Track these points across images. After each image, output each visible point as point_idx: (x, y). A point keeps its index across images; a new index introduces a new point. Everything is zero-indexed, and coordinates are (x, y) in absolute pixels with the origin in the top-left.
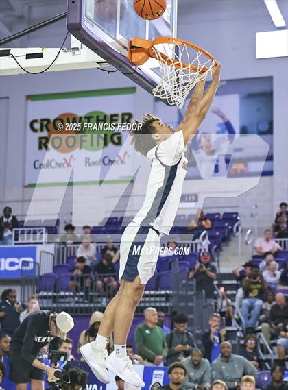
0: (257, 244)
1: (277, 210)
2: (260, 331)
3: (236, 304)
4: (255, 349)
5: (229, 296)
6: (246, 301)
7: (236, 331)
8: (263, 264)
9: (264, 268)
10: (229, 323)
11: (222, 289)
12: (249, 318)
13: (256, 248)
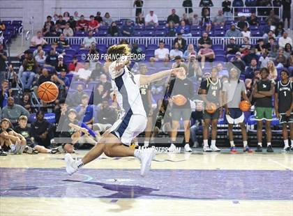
0: (33, 40)
1: (46, 20)
2: (33, 91)
3: (19, 75)
4: (29, 101)
5: (15, 70)
6: (25, 73)
7: (17, 91)
8: (36, 51)
9: (36, 54)
10: (14, 86)
11: (11, 66)
12: (26, 83)
13: (32, 43)
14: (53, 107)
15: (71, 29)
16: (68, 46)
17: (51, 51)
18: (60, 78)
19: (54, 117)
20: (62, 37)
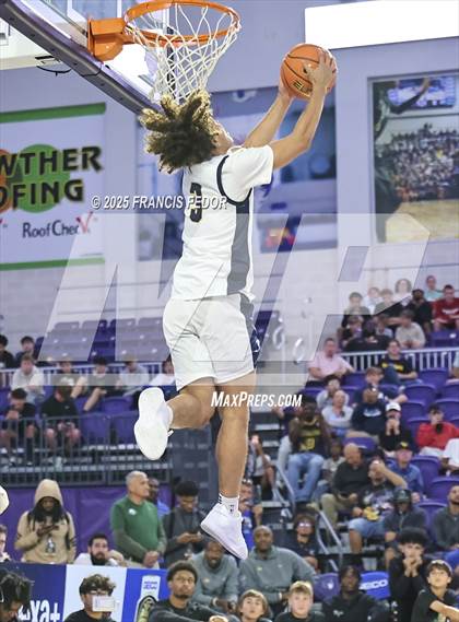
3: (279, 463)
4: (312, 537)
5: (267, 451)
6: (295, 458)
7: (278, 509)
8: (323, 395)
9: (325, 403)
10: (267, 495)
11: (256, 439)
12: (301, 486)
13: (310, 370)
14: (379, 555)
15: (417, 327)
16: (413, 374)
17: (366, 392)
18: (395, 470)
19: (386, 582)
20: (393, 350)
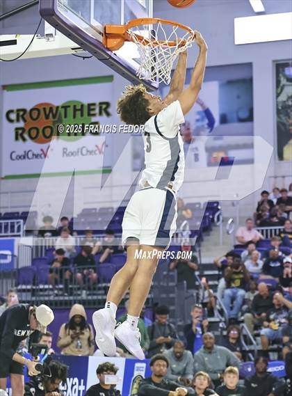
0: (239, 234)
1: (259, 198)
2: (243, 322)
3: (218, 295)
4: (238, 340)
5: (211, 287)
6: (228, 292)
7: (218, 323)
8: (245, 253)
9: (246, 258)
10: (211, 314)
11: (204, 280)
12: (231, 308)
13: (237, 238)
14: (279, 351)
17: (272, 251)
18: (289, 299)
19: (283, 367)
20: (287, 226)
